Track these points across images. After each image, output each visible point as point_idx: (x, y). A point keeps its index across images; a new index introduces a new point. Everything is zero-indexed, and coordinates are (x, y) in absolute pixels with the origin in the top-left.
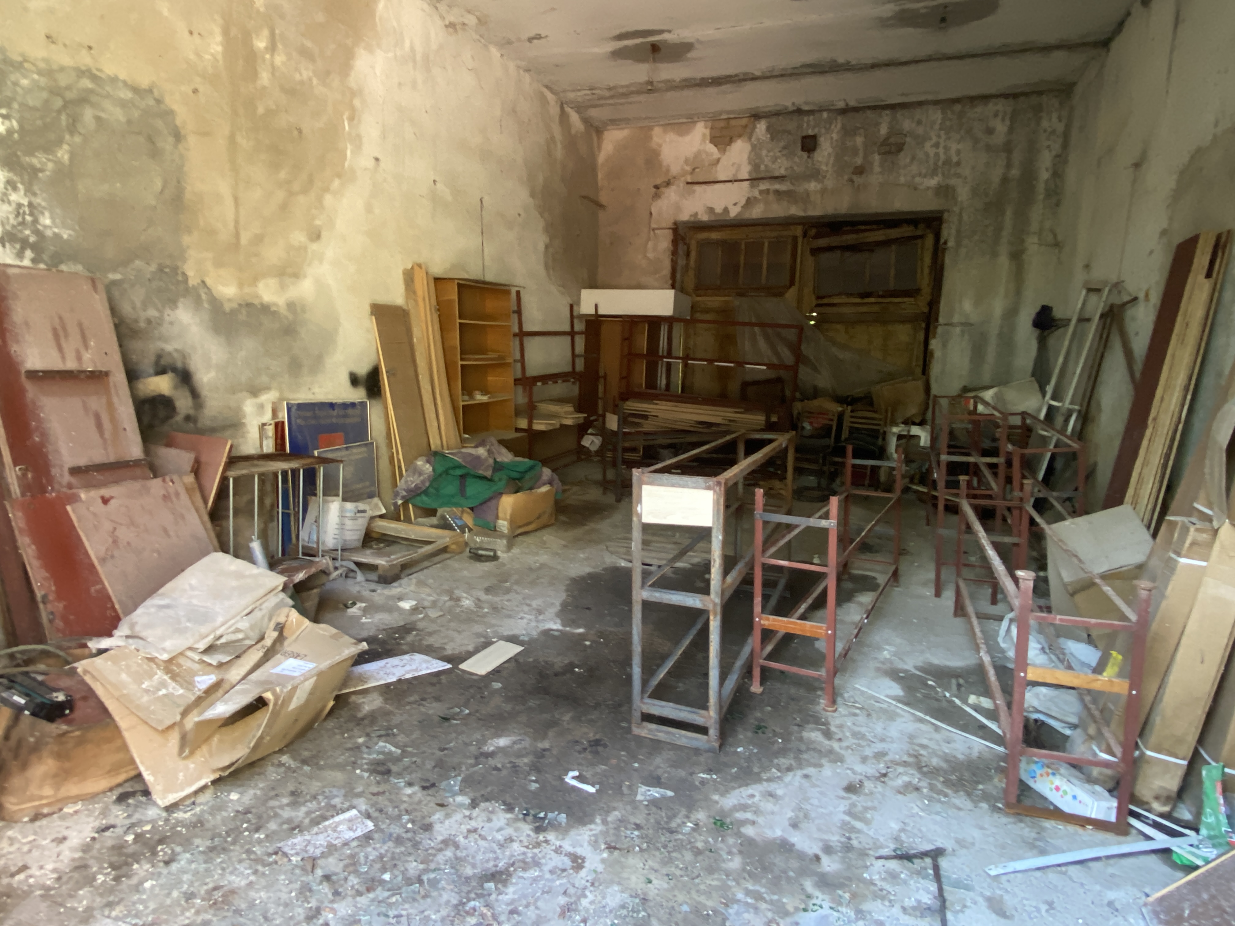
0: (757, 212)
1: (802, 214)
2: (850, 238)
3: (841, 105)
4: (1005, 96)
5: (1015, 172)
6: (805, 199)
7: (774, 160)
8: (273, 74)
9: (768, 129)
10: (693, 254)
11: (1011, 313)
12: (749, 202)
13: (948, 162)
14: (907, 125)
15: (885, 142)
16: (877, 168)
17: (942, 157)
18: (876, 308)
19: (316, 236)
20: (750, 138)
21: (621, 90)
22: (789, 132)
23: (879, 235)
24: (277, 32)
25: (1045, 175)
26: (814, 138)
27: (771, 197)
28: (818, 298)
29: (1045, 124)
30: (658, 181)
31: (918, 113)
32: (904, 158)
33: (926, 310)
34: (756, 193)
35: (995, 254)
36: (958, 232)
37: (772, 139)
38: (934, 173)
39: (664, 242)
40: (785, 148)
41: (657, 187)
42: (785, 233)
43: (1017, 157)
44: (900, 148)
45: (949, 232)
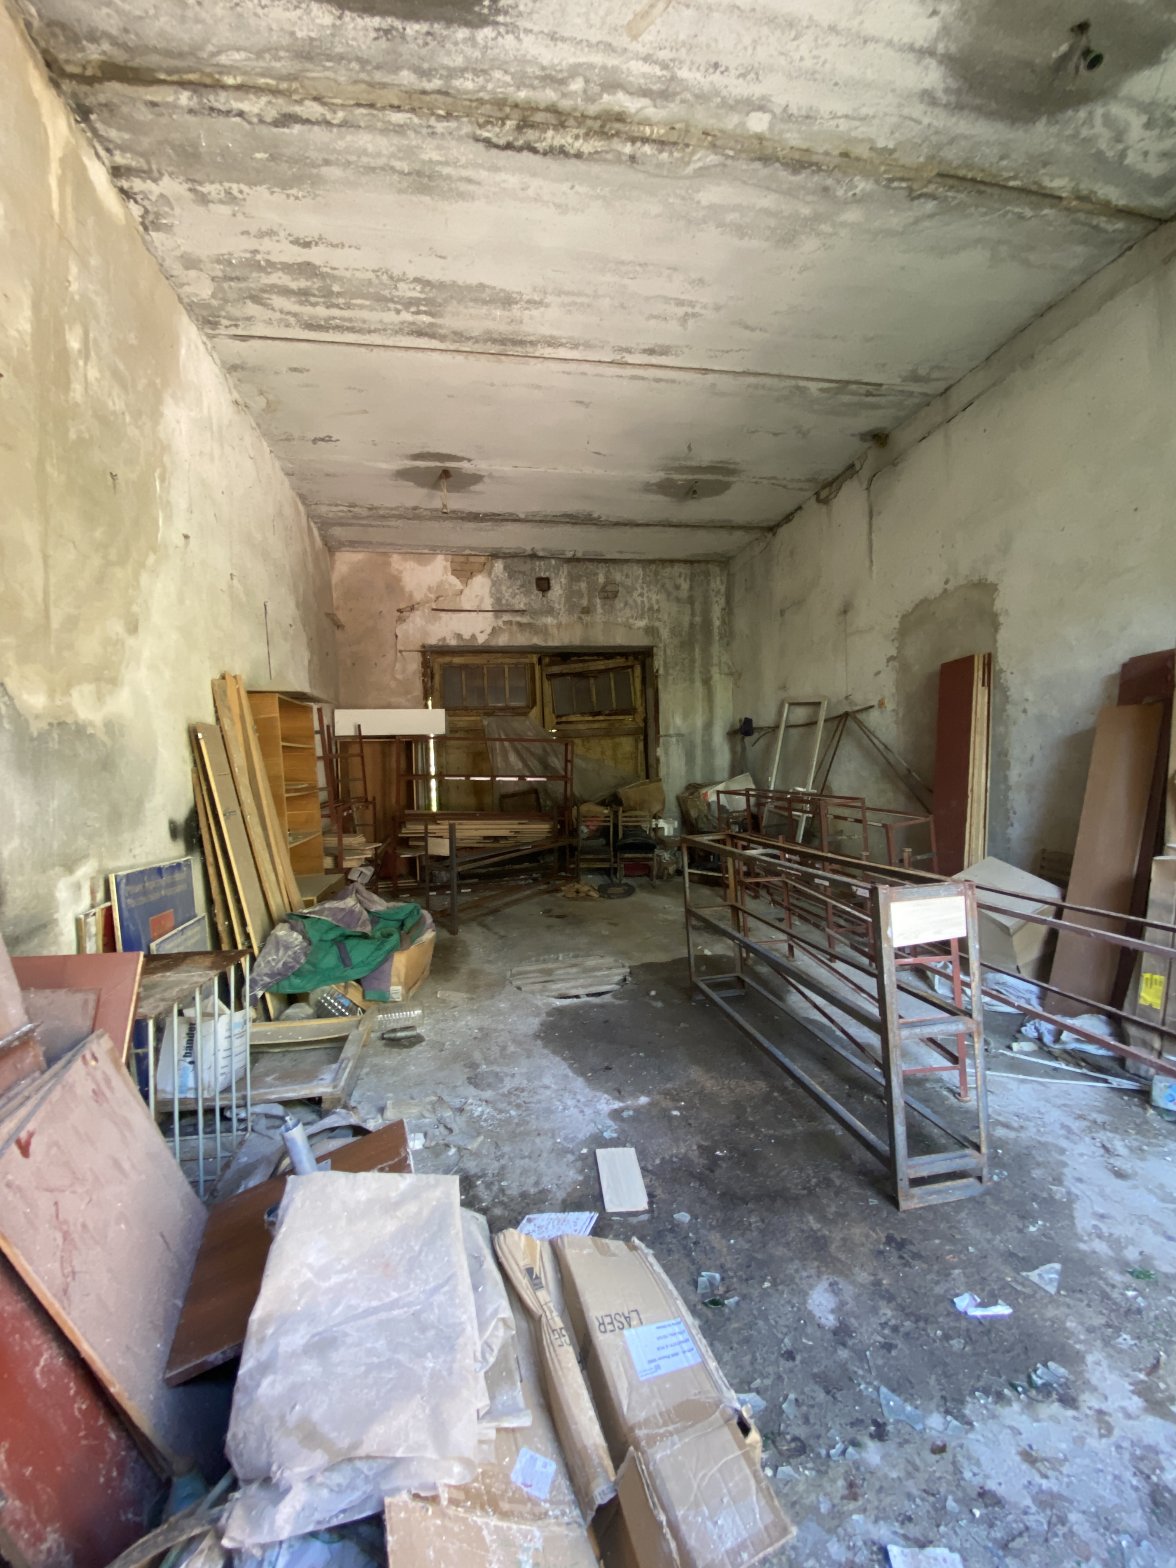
0: (502, 640)
1: (543, 644)
2: (577, 667)
3: (569, 555)
4: (685, 562)
5: (698, 619)
6: (544, 631)
7: (514, 596)
8: (86, 389)
9: (505, 568)
10: (437, 678)
11: (708, 726)
12: (495, 631)
13: (651, 608)
14: (618, 577)
15: (603, 589)
16: (599, 610)
17: (647, 605)
18: (604, 725)
19: (133, 628)
20: (490, 574)
21: (381, 512)
22: (524, 573)
23: (601, 665)
24: (91, 335)
25: (717, 623)
26: (548, 580)
27: (515, 628)
28: (558, 717)
29: (713, 585)
30: (402, 606)
31: (625, 568)
32: (619, 604)
33: (642, 725)
34: (501, 623)
35: (692, 681)
36: (665, 663)
37: (510, 577)
38: (642, 617)
39: (414, 664)
40: (522, 586)
41: (400, 611)
42: (522, 660)
43: (698, 607)
44: (615, 594)
45: (658, 663)
